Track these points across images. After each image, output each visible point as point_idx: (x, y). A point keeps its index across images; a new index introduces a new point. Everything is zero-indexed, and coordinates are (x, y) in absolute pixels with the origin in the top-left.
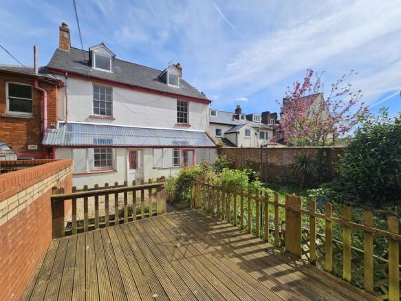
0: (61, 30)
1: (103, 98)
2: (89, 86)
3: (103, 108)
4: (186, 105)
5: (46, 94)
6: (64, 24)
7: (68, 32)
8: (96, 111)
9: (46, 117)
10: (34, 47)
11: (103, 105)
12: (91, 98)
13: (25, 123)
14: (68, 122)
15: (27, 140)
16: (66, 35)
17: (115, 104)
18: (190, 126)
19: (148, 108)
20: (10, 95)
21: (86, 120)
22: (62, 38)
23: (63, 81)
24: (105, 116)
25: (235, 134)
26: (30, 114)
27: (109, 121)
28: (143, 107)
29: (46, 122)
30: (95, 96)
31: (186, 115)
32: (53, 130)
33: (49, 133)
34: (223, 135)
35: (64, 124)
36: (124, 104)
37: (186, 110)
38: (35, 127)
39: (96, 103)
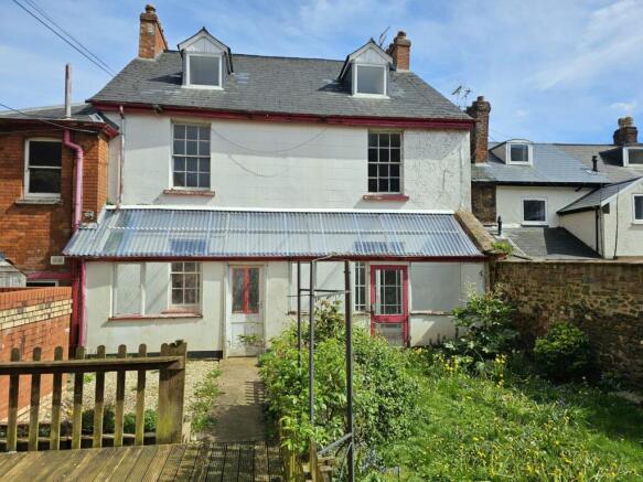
0: (143, 20)
1: (192, 149)
2: (164, 127)
3: (192, 171)
4: (397, 141)
5: (81, 155)
6: (149, 8)
7: (154, 21)
8: (178, 180)
9: (79, 200)
10: (67, 67)
11: (192, 166)
12: (168, 151)
13: (49, 213)
14: (122, 207)
15: (51, 247)
16: (151, 28)
17: (217, 160)
18: (407, 198)
19: (292, 161)
20: (31, 163)
21: (157, 201)
22: (145, 36)
23: (118, 123)
24: (198, 189)
25: (592, 215)
26: (59, 195)
27: (204, 199)
28: (279, 161)
29: (79, 209)
30: (177, 148)
31: (396, 170)
32: (91, 225)
33: (83, 232)
34: (550, 220)
35: (114, 211)
36: (235, 157)
37: (397, 156)
38: (62, 221)
39: (178, 162)
